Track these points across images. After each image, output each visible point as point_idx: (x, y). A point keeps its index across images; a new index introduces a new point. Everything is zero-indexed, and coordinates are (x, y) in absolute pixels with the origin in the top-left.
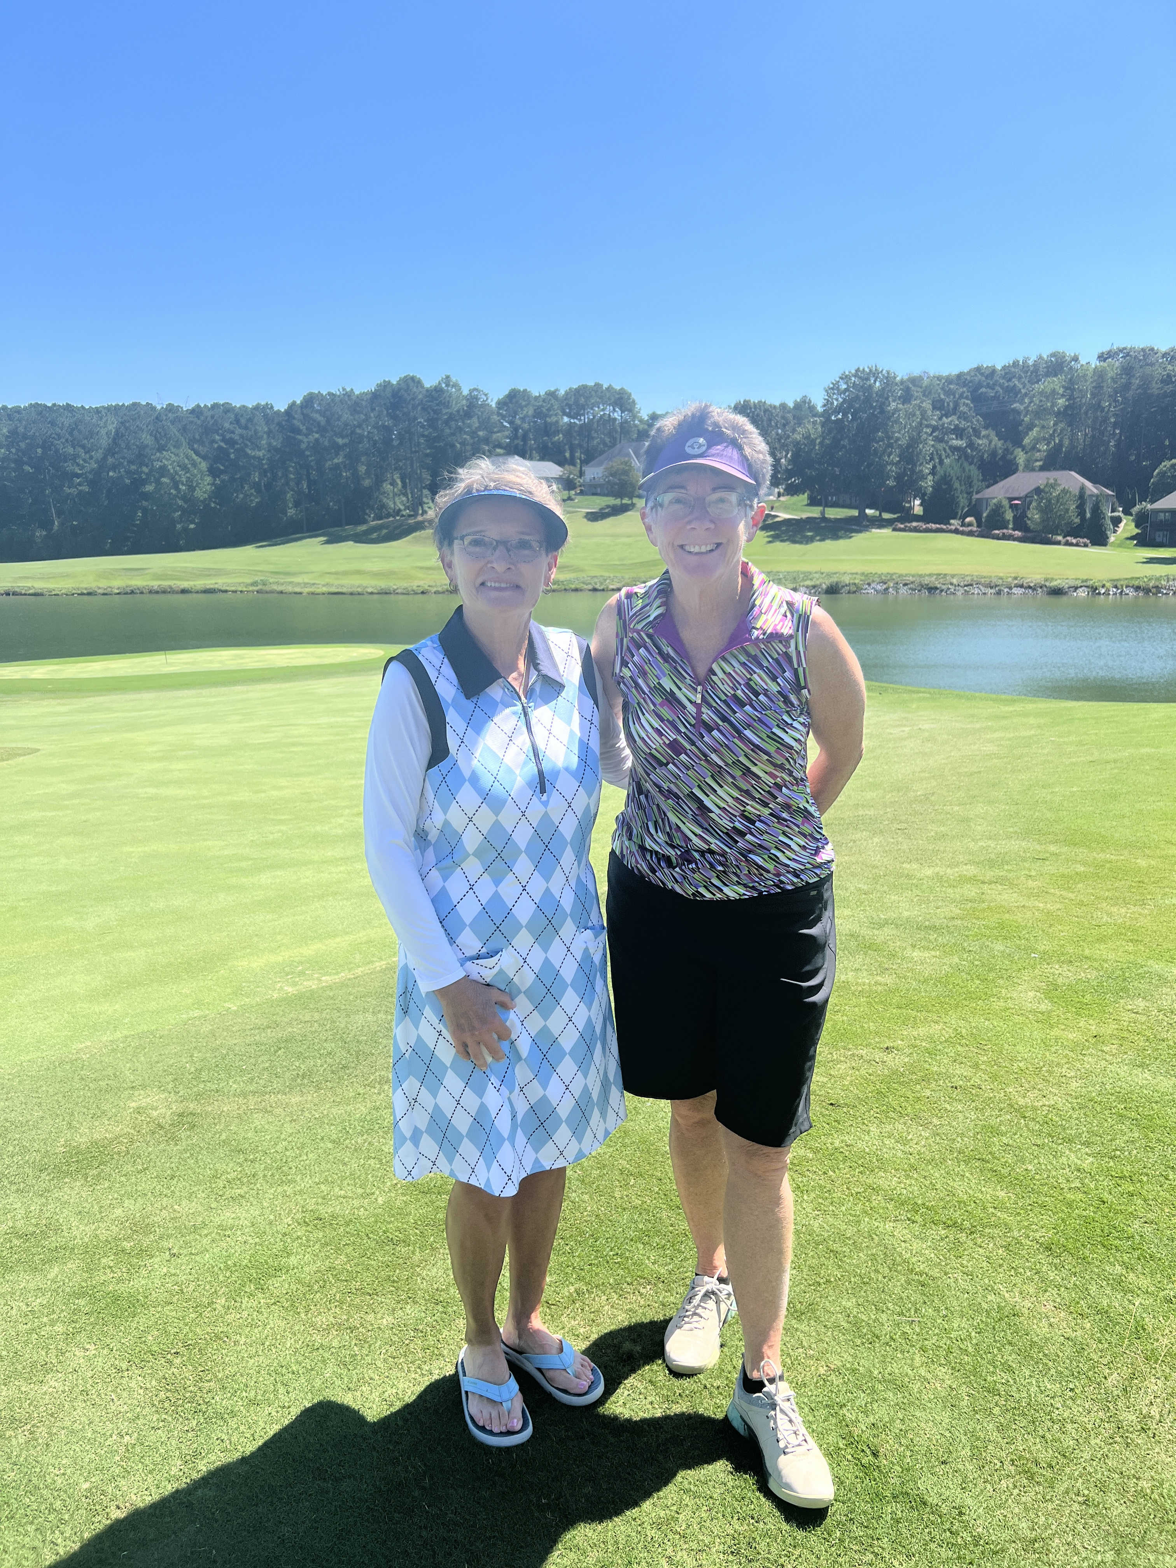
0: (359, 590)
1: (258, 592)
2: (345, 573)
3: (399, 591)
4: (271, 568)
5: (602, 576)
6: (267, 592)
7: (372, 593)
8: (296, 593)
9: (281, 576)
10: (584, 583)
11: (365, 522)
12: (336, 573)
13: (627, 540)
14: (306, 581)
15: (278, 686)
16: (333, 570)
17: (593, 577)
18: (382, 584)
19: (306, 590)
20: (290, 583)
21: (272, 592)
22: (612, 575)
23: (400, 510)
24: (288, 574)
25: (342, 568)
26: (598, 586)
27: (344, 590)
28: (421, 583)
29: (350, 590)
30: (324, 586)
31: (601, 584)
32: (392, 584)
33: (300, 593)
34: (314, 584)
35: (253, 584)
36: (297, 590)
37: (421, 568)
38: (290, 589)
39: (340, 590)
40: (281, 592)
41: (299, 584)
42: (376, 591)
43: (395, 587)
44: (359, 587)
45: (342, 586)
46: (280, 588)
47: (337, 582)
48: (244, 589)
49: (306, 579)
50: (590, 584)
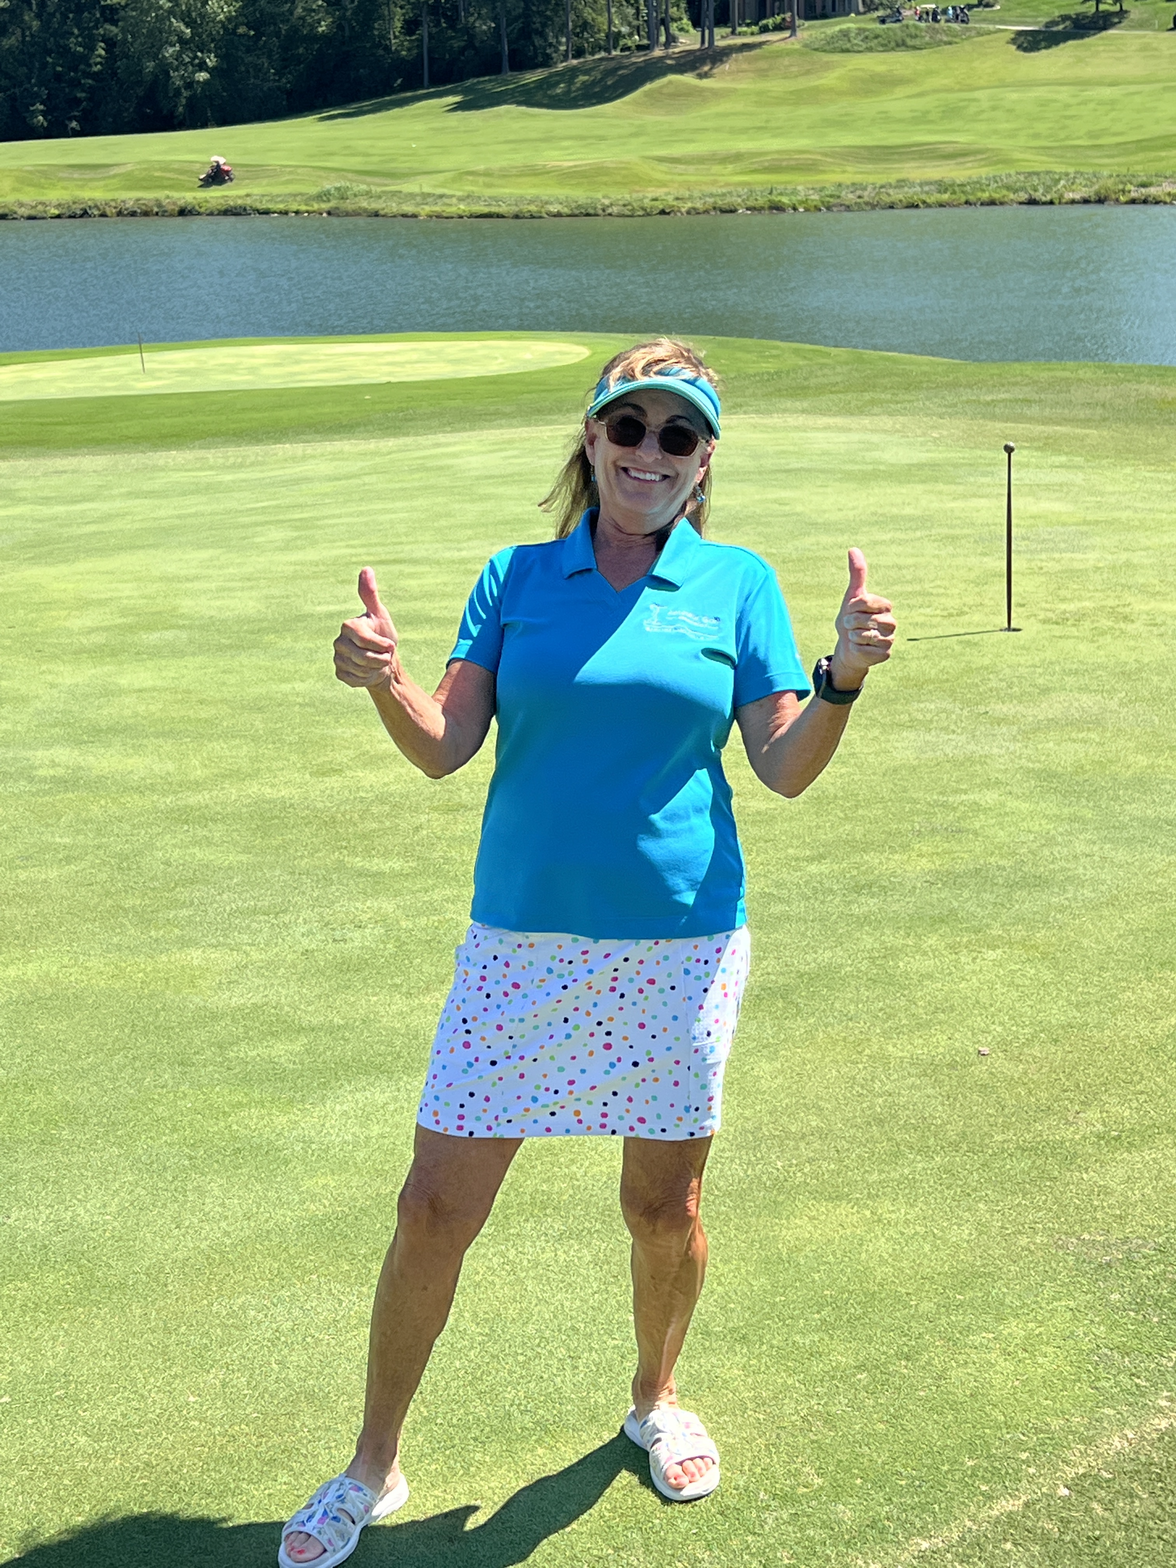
0: (533, 208)
1: (329, 213)
2: (505, 174)
3: (615, 210)
4: (355, 162)
5: (1048, 173)
6: (347, 214)
7: (559, 215)
8: (404, 216)
9: (377, 180)
10: (1008, 188)
11: (547, 62)
12: (487, 174)
13: (1107, 92)
14: (427, 189)
15: (372, 445)
16: (481, 167)
17: (1030, 174)
18: (580, 195)
19: (426, 210)
20: (394, 194)
21: (356, 214)
22: (1071, 170)
23: (619, 35)
24: (392, 175)
25: (498, 163)
26: (1038, 195)
27: (503, 209)
28: (660, 192)
29: (514, 209)
30: (461, 199)
31: (1048, 189)
32: (599, 195)
33: (414, 216)
34: (441, 196)
35: (319, 197)
36: (408, 208)
37: (661, 160)
38: (394, 207)
39: (494, 209)
40: (376, 214)
41: (412, 196)
42: (566, 210)
43: (607, 202)
44: (531, 202)
45: (497, 200)
46: (375, 205)
47: (489, 192)
48: (303, 208)
49: (425, 185)
50: (1023, 189)
